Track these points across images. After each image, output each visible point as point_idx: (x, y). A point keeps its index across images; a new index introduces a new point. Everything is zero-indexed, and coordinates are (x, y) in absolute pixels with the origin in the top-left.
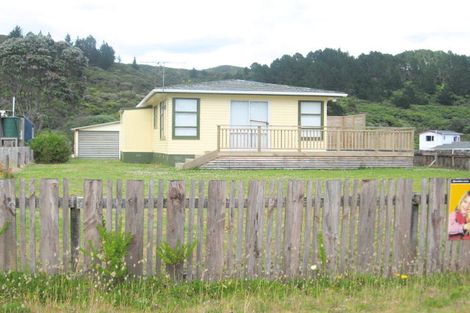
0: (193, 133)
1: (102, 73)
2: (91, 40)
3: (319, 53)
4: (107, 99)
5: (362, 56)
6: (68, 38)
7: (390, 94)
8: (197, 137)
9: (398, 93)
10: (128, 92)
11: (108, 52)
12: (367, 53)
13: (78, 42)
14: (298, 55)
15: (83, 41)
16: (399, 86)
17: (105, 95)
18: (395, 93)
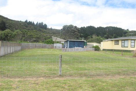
0: (134, 46)
1: (45, 30)
2: (42, 23)
3: (89, 27)
4: (47, 36)
5: (98, 27)
6: (37, 22)
7: (104, 36)
8: (134, 47)
9: (106, 36)
10: (51, 34)
11: (46, 25)
12: (99, 27)
13: (39, 23)
14: (84, 27)
15: (40, 23)
16: (105, 34)
17: (47, 35)
18: (105, 35)
